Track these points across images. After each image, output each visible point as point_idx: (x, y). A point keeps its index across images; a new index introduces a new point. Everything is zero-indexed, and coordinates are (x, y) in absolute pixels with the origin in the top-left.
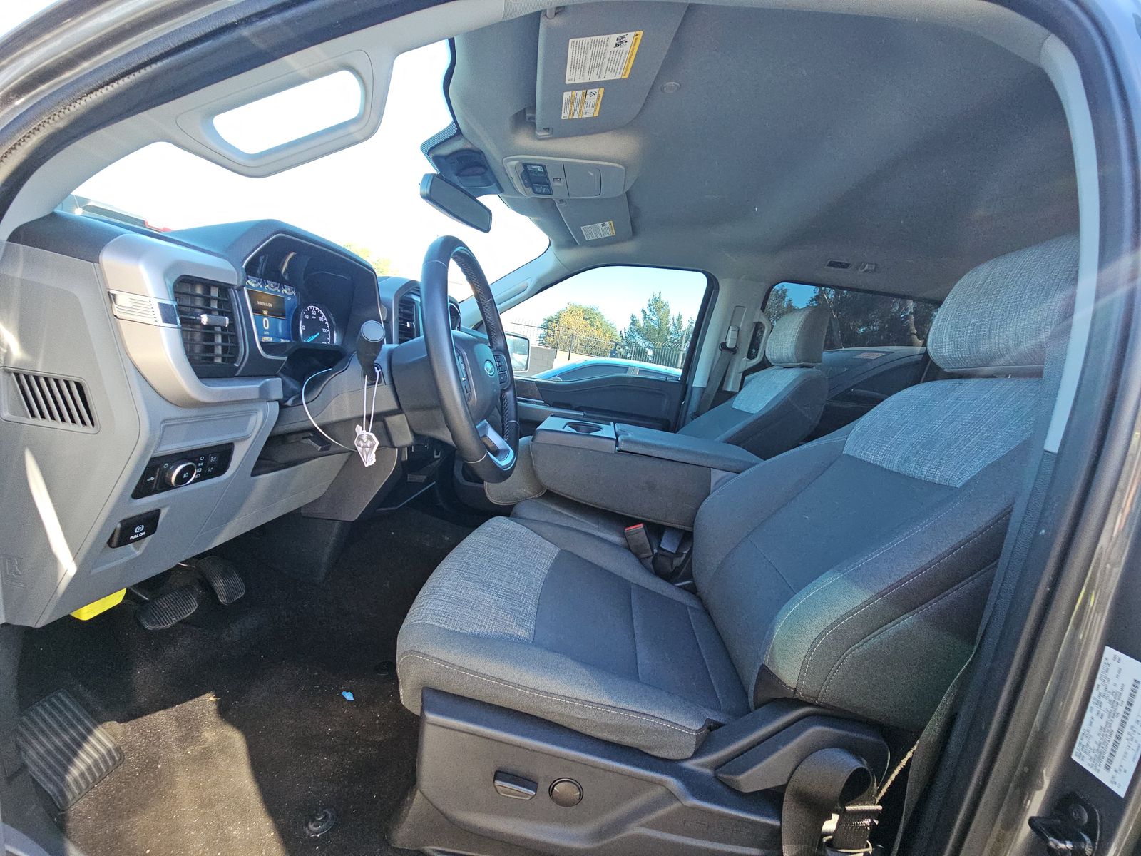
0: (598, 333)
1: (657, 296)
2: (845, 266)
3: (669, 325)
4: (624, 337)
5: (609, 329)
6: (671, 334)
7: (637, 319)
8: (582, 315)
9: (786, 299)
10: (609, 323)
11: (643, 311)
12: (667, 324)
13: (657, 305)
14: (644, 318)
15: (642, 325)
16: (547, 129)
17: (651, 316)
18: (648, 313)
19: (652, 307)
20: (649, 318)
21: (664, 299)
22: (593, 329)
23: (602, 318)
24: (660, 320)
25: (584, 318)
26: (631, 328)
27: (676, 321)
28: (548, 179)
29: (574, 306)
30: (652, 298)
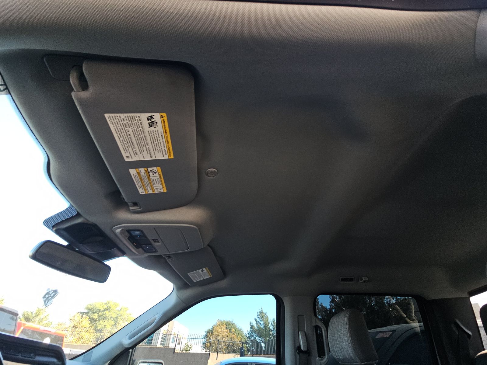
0: (234, 336)
1: (261, 310)
2: (351, 280)
3: (269, 326)
4: (248, 336)
5: (239, 332)
6: (272, 331)
7: (253, 324)
8: (225, 326)
9: (320, 304)
10: (239, 328)
11: (256, 319)
12: (268, 325)
13: (262, 315)
14: (257, 323)
15: (256, 328)
16: (135, 204)
17: (260, 321)
18: (258, 320)
19: (259, 316)
20: (259, 323)
21: (264, 311)
22: (231, 334)
23: (236, 326)
24: (265, 323)
25: (226, 328)
26: (251, 330)
27: (272, 323)
28: (150, 241)
29: (221, 321)
30: (258, 311)
